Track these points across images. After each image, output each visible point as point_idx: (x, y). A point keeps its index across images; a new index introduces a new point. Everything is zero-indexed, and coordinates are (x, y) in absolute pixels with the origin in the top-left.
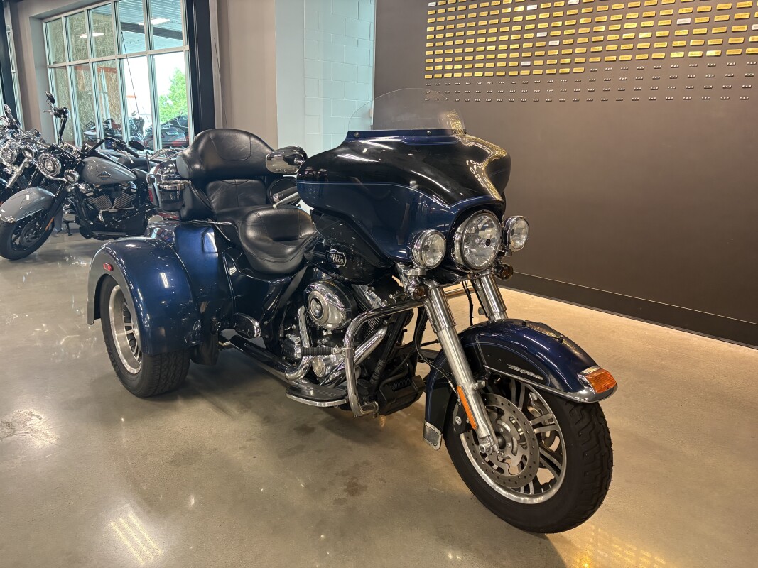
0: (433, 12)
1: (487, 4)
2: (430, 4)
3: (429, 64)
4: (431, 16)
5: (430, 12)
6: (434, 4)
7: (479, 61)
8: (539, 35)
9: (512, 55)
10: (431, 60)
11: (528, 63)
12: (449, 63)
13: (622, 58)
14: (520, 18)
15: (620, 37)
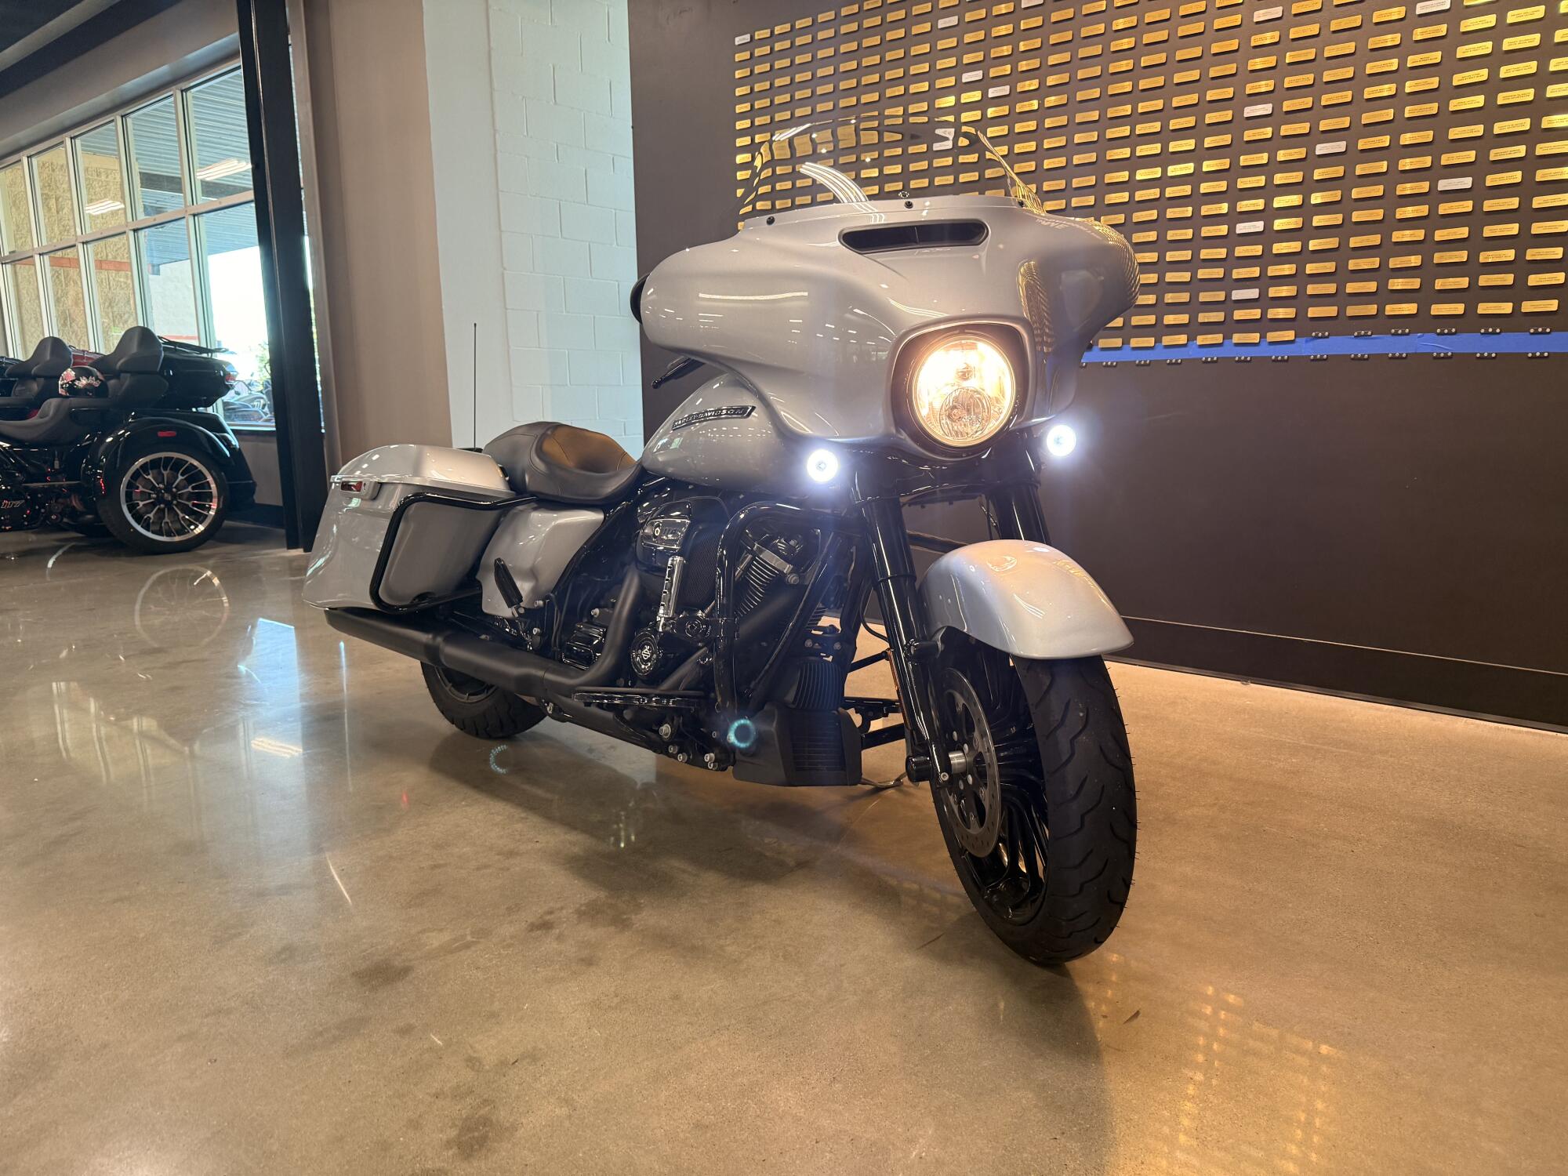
0: (746, 55)
1: (854, 27)
2: (738, 41)
3: (743, 166)
4: (742, 64)
5: (739, 57)
6: (747, 38)
8: (966, 77)
10: (747, 158)
13: (1142, 107)
14: (926, 48)
15: (1136, 63)
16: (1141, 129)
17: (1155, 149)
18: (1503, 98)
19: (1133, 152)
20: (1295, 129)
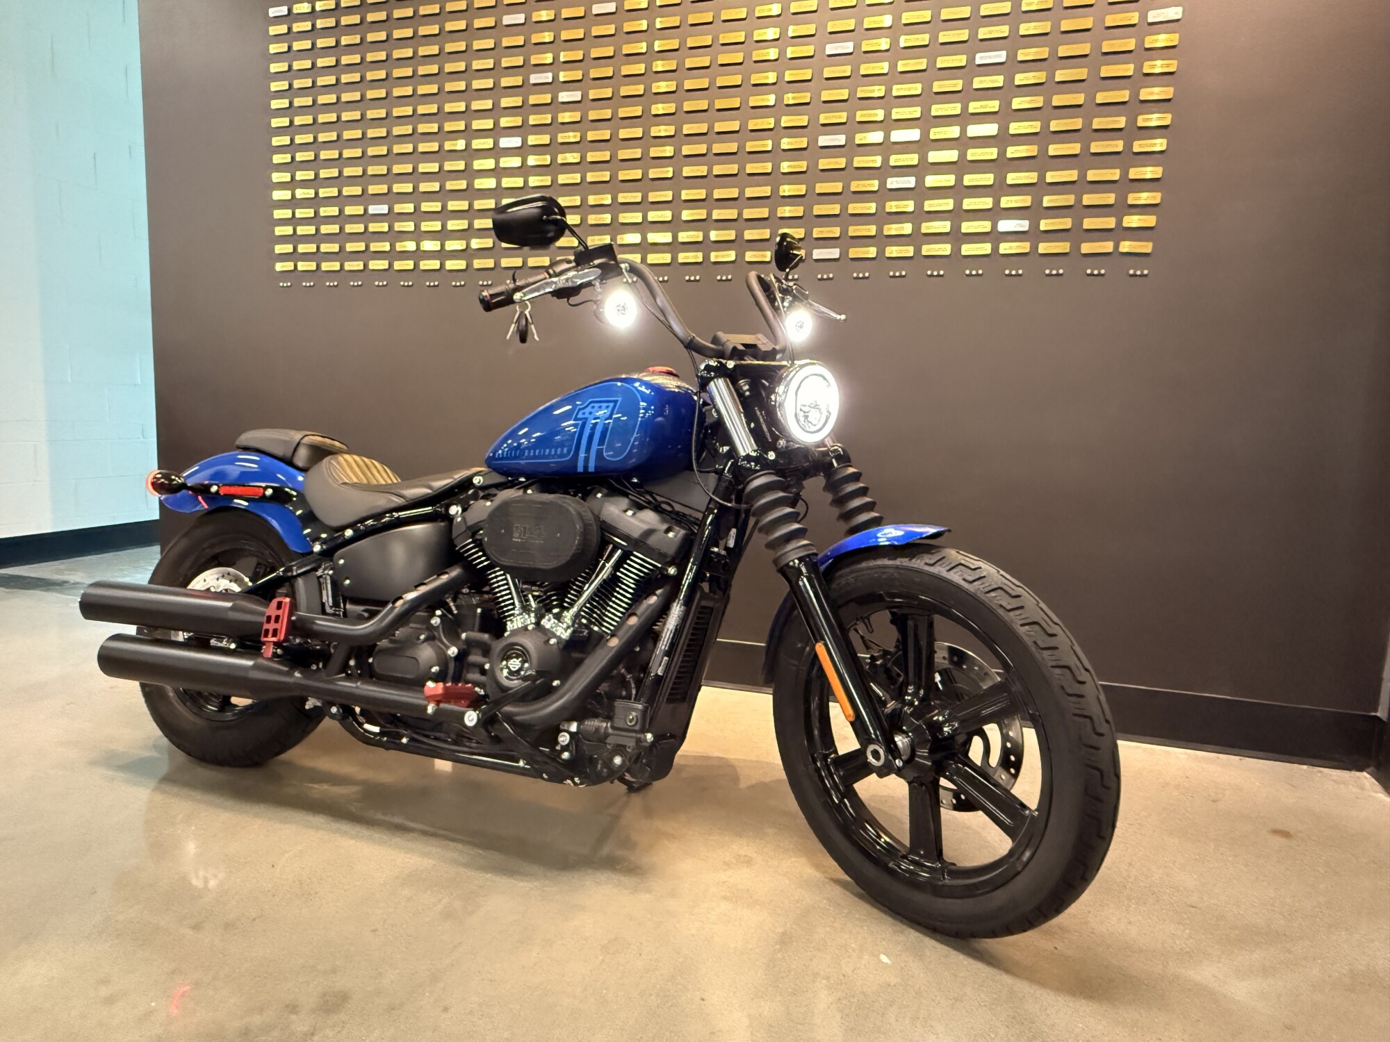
0: (283, 29)
1: (409, 12)
2: (273, 12)
3: (281, 149)
4: (278, 38)
5: (273, 30)
6: (283, 10)
7: (402, 138)
8: (535, 78)
9: (477, 124)
10: (285, 140)
11: (515, 142)
12: (328, 144)
13: (719, 127)
14: (489, 43)
15: (712, 82)
16: (717, 148)
17: (733, 169)
18: (1053, 150)
19: (710, 171)
20: (867, 162)
